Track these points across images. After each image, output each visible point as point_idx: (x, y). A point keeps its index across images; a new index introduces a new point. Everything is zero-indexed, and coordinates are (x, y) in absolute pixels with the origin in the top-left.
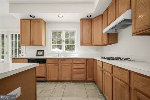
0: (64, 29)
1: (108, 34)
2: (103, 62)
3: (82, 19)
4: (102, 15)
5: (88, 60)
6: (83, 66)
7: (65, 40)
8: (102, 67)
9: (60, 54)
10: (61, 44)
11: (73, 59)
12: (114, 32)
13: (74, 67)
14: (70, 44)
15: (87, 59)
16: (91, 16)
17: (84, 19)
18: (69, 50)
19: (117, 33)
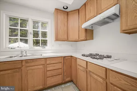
0: (31, 17)
1: (86, 30)
2: (87, 62)
3: (56, 9)
4: (79, 10)
5: (66, 58)
6: (59, 66)
7: (32, 32)
8: (85, 67)
9: (24, 52)
10: (26, 37)
11: (46, 59)
12: (91, 29)
13: (48, 69)
14: (40, 38)
15: (64, 57)
16: (67, 8)
17: (59, 10)
18: (39, 46)
19: (93, 30)
